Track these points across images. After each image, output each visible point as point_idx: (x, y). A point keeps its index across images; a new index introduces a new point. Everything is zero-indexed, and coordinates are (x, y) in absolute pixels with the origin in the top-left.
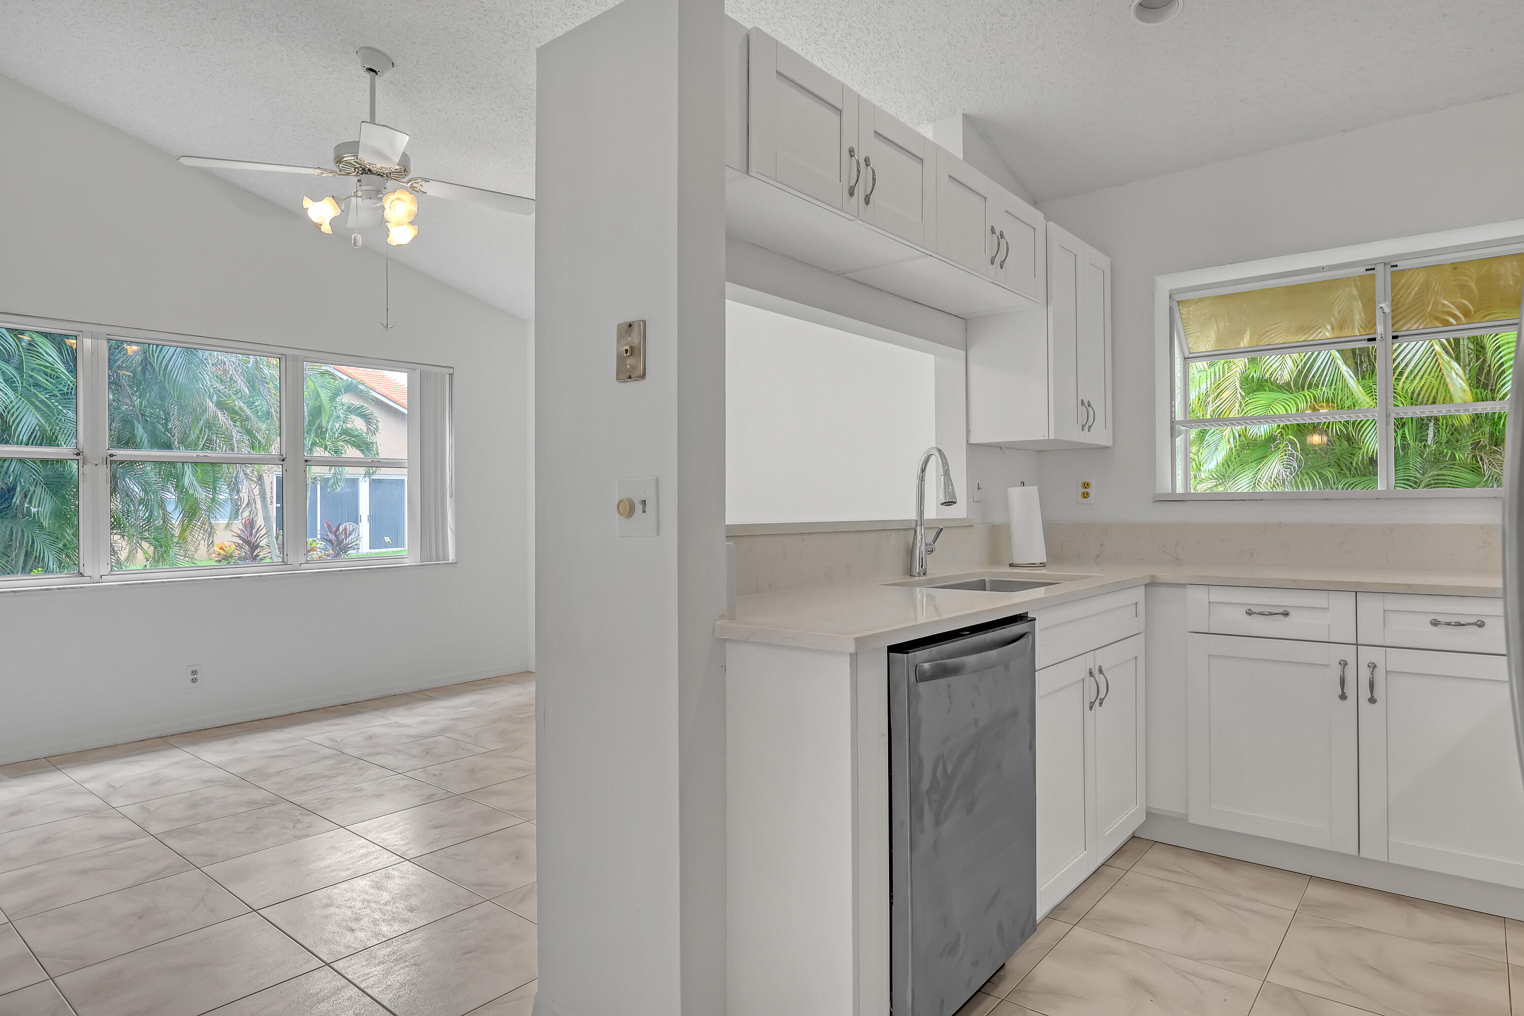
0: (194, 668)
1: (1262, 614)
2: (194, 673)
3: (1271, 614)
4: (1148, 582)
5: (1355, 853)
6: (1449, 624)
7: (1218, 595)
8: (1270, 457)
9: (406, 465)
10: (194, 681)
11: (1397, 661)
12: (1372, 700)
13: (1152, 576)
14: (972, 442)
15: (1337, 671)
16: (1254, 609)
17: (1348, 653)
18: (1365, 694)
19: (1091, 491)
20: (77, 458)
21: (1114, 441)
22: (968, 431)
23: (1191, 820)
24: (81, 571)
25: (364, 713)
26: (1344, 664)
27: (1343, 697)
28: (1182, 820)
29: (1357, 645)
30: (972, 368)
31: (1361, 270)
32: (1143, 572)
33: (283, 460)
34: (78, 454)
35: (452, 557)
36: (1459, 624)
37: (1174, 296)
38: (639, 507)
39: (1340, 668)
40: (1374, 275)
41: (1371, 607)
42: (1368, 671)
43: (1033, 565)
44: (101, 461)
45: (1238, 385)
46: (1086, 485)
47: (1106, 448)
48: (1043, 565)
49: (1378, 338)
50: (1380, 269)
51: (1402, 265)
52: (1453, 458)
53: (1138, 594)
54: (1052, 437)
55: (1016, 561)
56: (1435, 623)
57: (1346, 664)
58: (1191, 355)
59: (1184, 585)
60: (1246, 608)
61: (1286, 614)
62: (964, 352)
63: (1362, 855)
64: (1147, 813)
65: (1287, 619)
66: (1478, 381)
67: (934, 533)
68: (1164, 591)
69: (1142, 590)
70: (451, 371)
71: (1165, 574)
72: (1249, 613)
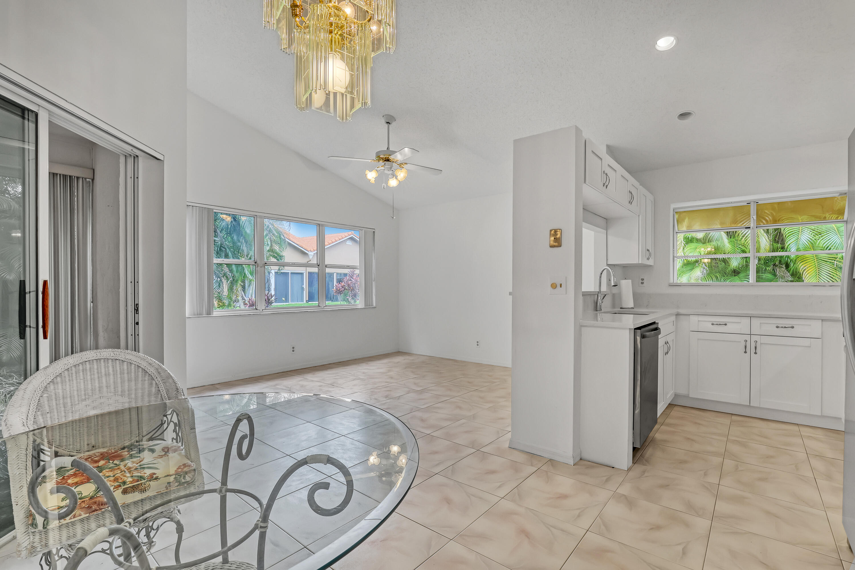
0: (294, 346)
1: (717, 324)
2: (293, 348)
3: (720, 324)
4: (676, 313)
5: (749, 405)
6: (782, 327)
7: (701, 318)
8: (695, 269)
9: (359, 268)
10: (293, 351)
11: (764, 339)
12: (756, 353)
13: (678, 312)
14: (609, 263)
15: (743, 344)
16: (715, 323)
17: (747, 338)
18: (753, 350)
19: (645, 281)
20: (255, 264)
21: (654, 264)
22: (607, 260)
23: (690, 396)
24: (257, 308)
25: (350, 365)
26: (746, 341)
27: (745, 352)
28: (687, 397)
29: (750, 334)
30: (608, 236)
31: (745, 204)
32: (675, 311)
33: (319, 266)
34: (256, 263)
35: (374, 305)
36: (785, 327)
37: (674, 210)
38: (559, 286)
39: (744, 343)
40: (750, 205)
41: (756, 322)
42: (754, 343)
43: (628, 308)
44: (262, 266)
45: (682, 240)
46: (643, 279)
47: (651, 266)
48: (632, 308)
49: (751, 228)
50: (752, 204)
51: (760, 202)
52: (766, 269)
53: (673, 318)
54: (640, 262)
55: (624, 306)
56: (777, 327)
57: (747, 341)
58: (678, 232)
59: (689, 315)
60: (711, 323)
61: (726, 325)
62: (606, 231)
63: (751, 405)
64: (675, 395)
65: (726, 326)
66: (775, 240)
67: (603, 296)
68: (681, 317)
69: (674, 317)
70: (374, 230)
71: (681, 311)
72: (713, 324)
